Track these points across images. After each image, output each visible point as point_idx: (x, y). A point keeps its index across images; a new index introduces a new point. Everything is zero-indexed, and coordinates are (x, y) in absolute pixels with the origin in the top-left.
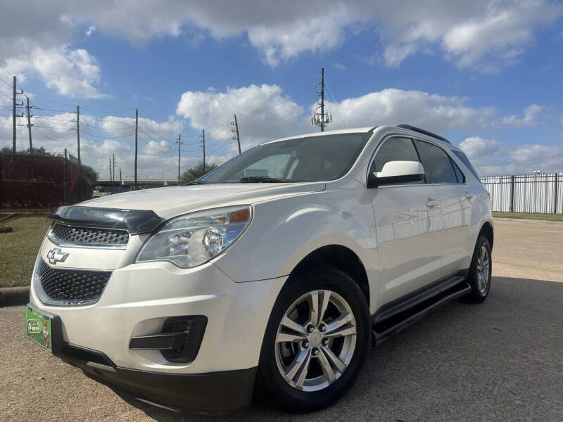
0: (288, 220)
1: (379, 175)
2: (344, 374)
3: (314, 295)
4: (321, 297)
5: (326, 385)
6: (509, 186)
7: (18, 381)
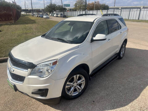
0: (68, 61)
1: (94, 38)
2: (82, 91)
3: (75, 76)
4: (76, 77)
5: (78, 93)
6: (139, 12)
7: (9, 90)
